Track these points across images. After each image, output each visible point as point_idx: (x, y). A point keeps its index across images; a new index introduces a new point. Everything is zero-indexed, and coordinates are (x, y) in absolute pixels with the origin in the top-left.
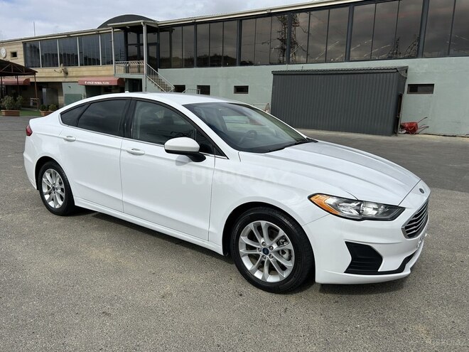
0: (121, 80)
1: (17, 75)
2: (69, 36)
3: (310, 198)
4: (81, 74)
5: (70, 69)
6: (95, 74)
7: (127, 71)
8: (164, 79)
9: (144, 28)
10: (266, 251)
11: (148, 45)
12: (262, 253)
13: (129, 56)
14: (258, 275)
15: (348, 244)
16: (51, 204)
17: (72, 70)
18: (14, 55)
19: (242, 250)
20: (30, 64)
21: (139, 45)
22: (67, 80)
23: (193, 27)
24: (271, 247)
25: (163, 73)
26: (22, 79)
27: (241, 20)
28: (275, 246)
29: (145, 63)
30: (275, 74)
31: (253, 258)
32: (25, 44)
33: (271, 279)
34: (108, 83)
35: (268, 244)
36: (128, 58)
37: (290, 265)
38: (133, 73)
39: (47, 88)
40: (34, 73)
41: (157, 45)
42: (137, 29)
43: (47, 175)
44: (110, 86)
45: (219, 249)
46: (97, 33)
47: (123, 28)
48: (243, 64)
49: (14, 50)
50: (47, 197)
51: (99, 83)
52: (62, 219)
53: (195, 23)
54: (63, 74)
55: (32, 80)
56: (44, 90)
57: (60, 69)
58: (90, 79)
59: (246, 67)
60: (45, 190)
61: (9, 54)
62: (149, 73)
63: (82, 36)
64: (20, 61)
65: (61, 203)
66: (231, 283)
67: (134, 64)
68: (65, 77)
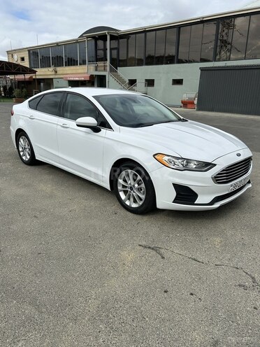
0: (92, 76)
1: (24, 74)
2: (58, 45)
3: (154, 156)
4: (65, 72)
5: (59, 69)
6: (74, 72)
7: (96, 70)
8: (122, 75)
9: (108, 37)
10: (131, 188)
11: (111, 49)
12: (129, 190)
13: (98, 58)
14: (128, 203)
15: (175, 185)
16: (24, 158)
17: (60, 70)
18: (23, 59)
19: (120, 188)
20: (32, 65)
21: (105, 50)
22: (56, 77)
23: (143, 34)
24: (134, 186)
25: (121, 70)
26: (27, 76)
27: (180, 28)
28: (136, 185)
29: (108, 63)
30: (202, 69)
31: (125, 192)
32: (29, 51)
33: (134, 205)
34: (83, 79)
35: (132, 184)
36: (98, 60)
37: (143, 197)
38: (100, 71)
39: (44, 82)
40: (35, 72)
41: (118, 49)
42: (103, 38)
43: (21, 140)
44: (85, 81)
45: (108, 186)
46: (76, 42)
47: (93, 37)
48: (180, 62)
49: (22, 56)
50: (22, 153)
51: (77, 79)
52: (29, 167)
53: (145, 32)
54: (53, 73)
55: (34, 77)
56: (42, 84)
57: (51, 69)
58: (71, 76)
59: (182, 64)
60: (21, 149)
61: (19, 59)
62: (111, 70)
63: (67, 44)
64: (26, 64)
65: (28, 157)
66: (113, 207)
67: (101, 64)
68: (55, 75)
